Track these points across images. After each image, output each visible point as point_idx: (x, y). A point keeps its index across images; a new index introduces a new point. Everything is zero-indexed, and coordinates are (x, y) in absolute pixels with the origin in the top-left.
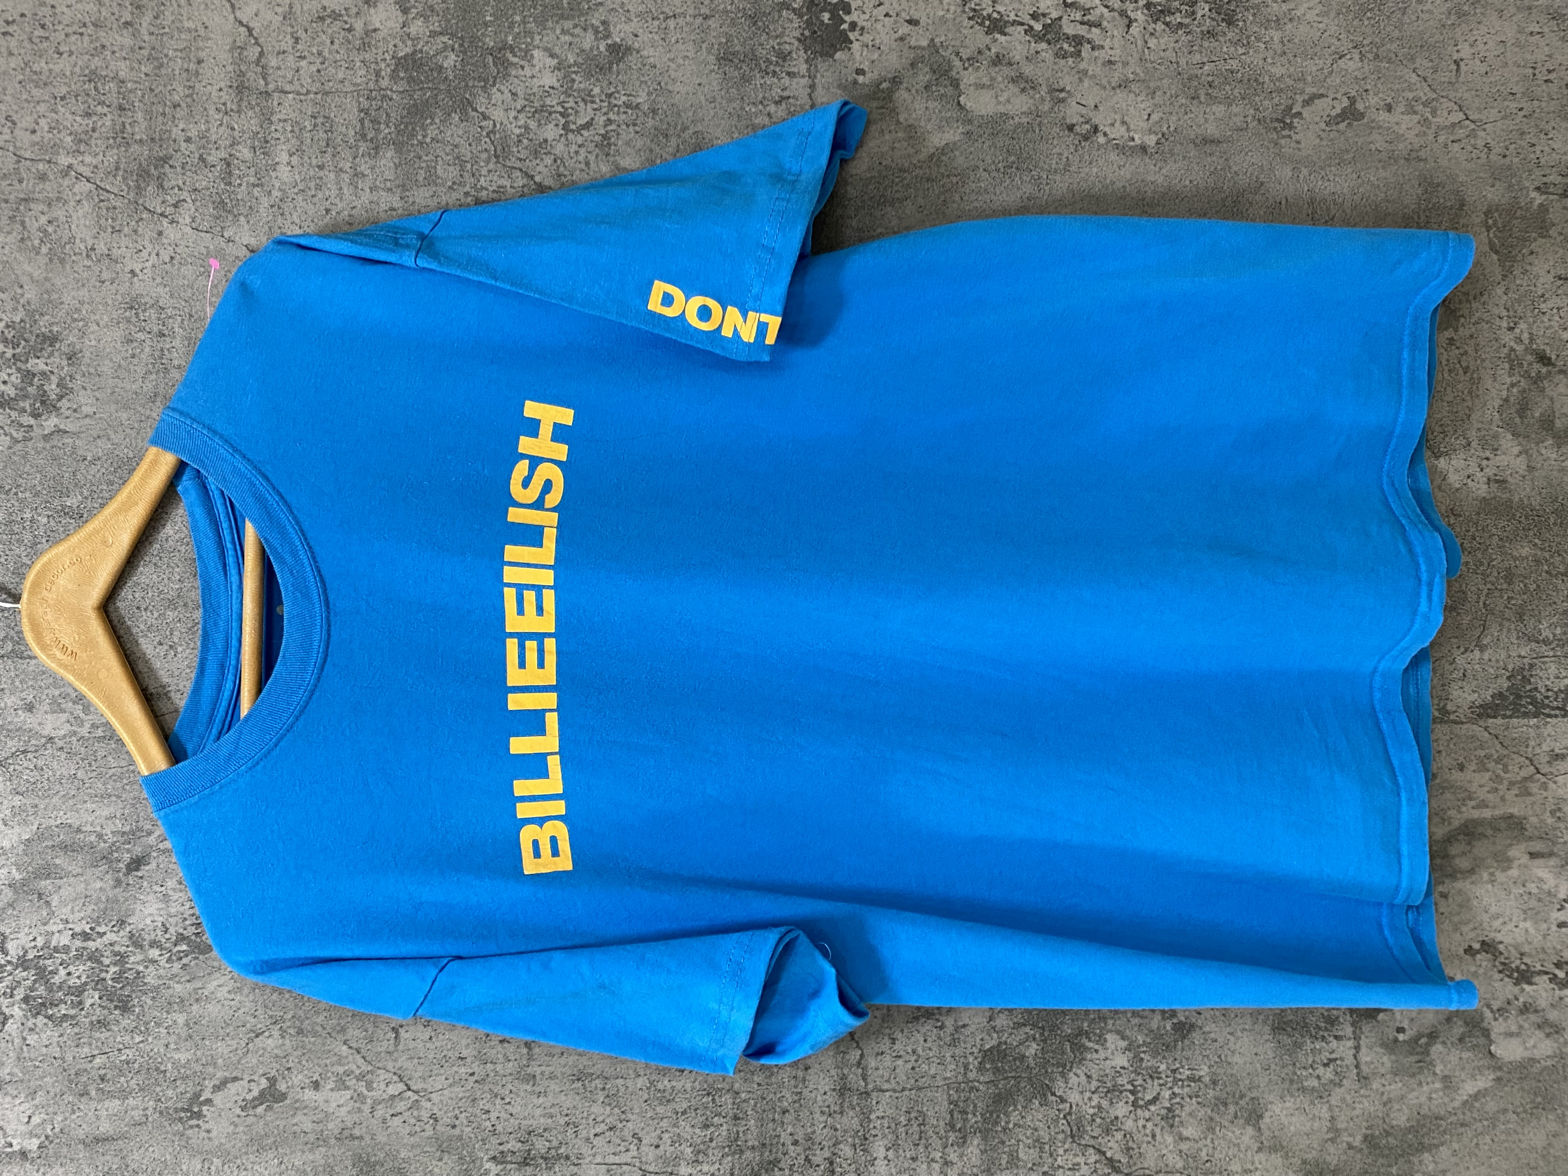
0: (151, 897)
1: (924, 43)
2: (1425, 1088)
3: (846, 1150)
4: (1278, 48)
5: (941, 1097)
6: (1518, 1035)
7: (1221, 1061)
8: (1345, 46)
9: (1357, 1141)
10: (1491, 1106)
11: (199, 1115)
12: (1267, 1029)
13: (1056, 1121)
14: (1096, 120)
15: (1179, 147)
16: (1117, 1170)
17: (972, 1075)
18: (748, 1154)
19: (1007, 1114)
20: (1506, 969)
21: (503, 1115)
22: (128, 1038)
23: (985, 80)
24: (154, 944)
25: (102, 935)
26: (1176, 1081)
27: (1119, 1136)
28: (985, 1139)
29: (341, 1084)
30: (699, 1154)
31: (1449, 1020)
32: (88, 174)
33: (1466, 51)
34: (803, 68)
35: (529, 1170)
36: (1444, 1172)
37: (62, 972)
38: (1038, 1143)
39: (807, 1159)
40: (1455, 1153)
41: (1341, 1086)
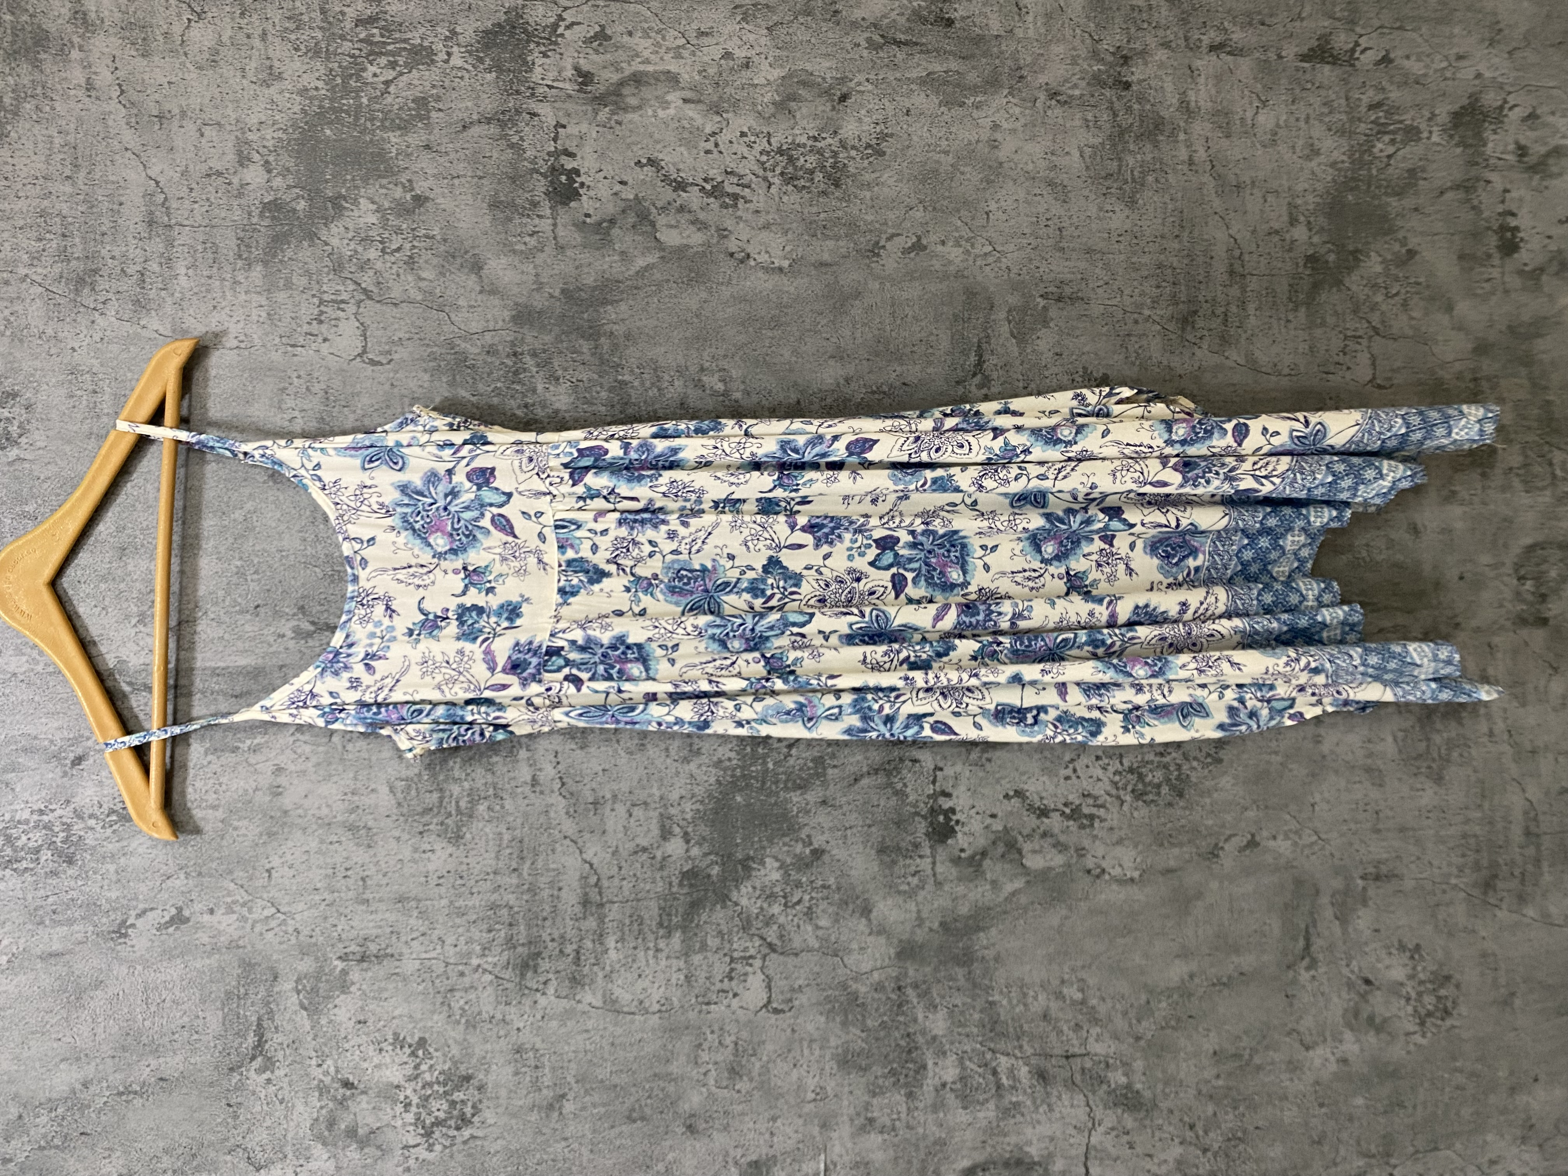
0: (90, 783)
1: (631, 197)
2: (980, 889)
3: (588, 944)
4: (869, 203)
5: (654, 905)
6: (1040, 852)
7: (843, 875)
8: (913, 201)
9: (936, 925)
10: (1023, 900)
11: (125, 935)
12: (873, 852)
13: (733, 918)
14: (749, 250)
15: (803, 269)
16: (774, 951)
17: (674, 890)
18: (520, 949)
19: (699, 915)
20: (1031, 808)
21: (347, 928)
22: (72, 883)
23: (673, 222)
24: (91, 816)
25: (52, 811)
26: (813, 889)
27: (775, 927)
28: (684, 932)
29: (230, 910)
30: (486, 949)
31: (994, 843)
32: (38, 279)
33: (993, 206)
34: (548, 212)
35: (365, 965)
36: (994, 945)
37: (24, 838)
38: (720, 934)
39: (561, 951)
40: (1000, 932)
41: (923, 888)
